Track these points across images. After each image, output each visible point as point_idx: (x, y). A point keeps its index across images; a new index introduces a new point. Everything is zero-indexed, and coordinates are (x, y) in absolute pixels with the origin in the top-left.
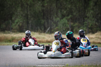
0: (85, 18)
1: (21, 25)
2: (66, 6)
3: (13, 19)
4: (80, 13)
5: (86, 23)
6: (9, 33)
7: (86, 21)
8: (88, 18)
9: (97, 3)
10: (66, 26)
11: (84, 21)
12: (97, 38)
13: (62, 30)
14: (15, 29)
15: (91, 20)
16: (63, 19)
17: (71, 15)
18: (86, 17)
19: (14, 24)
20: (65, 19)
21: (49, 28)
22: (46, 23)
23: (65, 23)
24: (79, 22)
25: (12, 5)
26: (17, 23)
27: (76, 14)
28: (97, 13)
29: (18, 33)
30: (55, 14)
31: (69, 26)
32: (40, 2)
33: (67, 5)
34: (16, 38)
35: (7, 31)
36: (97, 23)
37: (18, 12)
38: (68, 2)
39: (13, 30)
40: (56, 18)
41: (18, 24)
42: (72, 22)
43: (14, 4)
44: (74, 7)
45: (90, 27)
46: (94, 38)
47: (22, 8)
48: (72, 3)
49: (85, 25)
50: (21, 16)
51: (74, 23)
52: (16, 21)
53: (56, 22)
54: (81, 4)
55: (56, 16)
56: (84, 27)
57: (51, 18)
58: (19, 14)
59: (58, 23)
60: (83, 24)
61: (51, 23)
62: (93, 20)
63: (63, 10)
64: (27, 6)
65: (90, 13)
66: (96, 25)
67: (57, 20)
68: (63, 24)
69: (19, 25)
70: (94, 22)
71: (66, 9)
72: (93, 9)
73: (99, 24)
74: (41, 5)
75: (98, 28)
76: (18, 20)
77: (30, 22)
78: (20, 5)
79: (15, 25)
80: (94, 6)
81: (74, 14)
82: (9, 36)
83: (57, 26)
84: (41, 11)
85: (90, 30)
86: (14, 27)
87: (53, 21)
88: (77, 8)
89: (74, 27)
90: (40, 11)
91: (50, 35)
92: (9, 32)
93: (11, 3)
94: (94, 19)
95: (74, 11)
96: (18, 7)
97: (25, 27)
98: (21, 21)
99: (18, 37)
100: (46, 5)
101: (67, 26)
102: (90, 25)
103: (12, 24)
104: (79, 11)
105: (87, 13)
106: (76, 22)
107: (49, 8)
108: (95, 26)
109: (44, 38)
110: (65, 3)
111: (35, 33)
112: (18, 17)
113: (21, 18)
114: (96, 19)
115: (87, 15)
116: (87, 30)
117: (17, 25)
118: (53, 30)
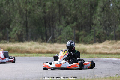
0: (91, 26)
1: (19, 33)
2: (70, 13)
3: (11, 26)
4: (86, 20)
5: (92, 32)
6: (6, 43)
7: (93, 29)
8: (95, 25)
9: (105, 9)
10: (70, 34)
11: (90, 29)
12: (104, 48)
13: (66, 39)
14: (13, 38)
15: (99, 28)
16: (67, 27)
17: (76, 22)
18: (93, 24)
19: (12, 33)
20: (69, 27)
21: (51, 36)
22: (48, 32)
23: (69, 32)
24: (85, 30)
25: (10, 11)
26: (15, 31)
27: (82, 21)
28: (105, 20)
29: (16, 43)
30: (58, 21)
31: (73, 34)
32: (41, 8)
33: (71, 11)
34: (13, 49)
35: (4, 40)
36: (105, 31)
37: (16, 19)
38: (72, 8)
39: (10, 40)
40: (59, 25)
41: (17, 32)
42: (77, 30)
43: (11, 10)
44: (79, 13)
45: (98, 36)
46: (100, 48)
47: (20, 14)
48: (77, 9)
49: (92, 33)
50: (19, 23)
51: (80, 31)
52: (14, 29)
53: (59, 30)
54: (87, 10)
55: (59, 23)
56: (90, 36)
57: (54, 26)
58: (17, 21)
59: (62, 31)
60: (90, 32)
61: (53, 31)
62: (101, 28)
63: (67, 17)
64: (26, 12)
65: (97, 19)
66: (104, 33)
67: (60, 28)
68: (67, 33)
69: (17, 34)
70: (102, 30)
71: (71, 15)
72: (100, 16)
73: (108, 32)
74: (43, 11)
75: (107, 37)
76: (17, 28)
77: (30, 30)
78: (18, 11)
79: (14, 34)
80: (101, 12)
81: (80, 21)
82: (5, 46)
83: (60, 34)
84: (42, 18)
85: (98, 39)
86: (13, 36)
87: (56, 29)
88: (83, 14)
89: (80, 35)
90: (40, 18)
91: (52, 45)
92: (6, 41)
93: (8, 9)
94: (102, 26)
95: (79, 18)
96: (16, 13)
97: (24, 36)
98: (19, 30)
99: (15, 48)
100: (48, 11)
101: (72, 35)
102: (98, 33)
103: (9, 33)
104: (85, 18)
105: (94, 20)
106: (82, 30)
107: (51, 14)
108: (103, 35)
109: (44, 48)
110: (69, 9)
111: (35, 43)
112: (17, 24)
113: (20, 26)
114: (104, 27)
115: (94, 22)
116: (94, 39)
117: (16, 34)
118: (55, 39)
